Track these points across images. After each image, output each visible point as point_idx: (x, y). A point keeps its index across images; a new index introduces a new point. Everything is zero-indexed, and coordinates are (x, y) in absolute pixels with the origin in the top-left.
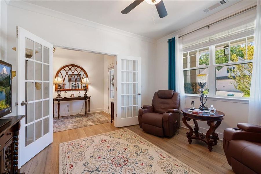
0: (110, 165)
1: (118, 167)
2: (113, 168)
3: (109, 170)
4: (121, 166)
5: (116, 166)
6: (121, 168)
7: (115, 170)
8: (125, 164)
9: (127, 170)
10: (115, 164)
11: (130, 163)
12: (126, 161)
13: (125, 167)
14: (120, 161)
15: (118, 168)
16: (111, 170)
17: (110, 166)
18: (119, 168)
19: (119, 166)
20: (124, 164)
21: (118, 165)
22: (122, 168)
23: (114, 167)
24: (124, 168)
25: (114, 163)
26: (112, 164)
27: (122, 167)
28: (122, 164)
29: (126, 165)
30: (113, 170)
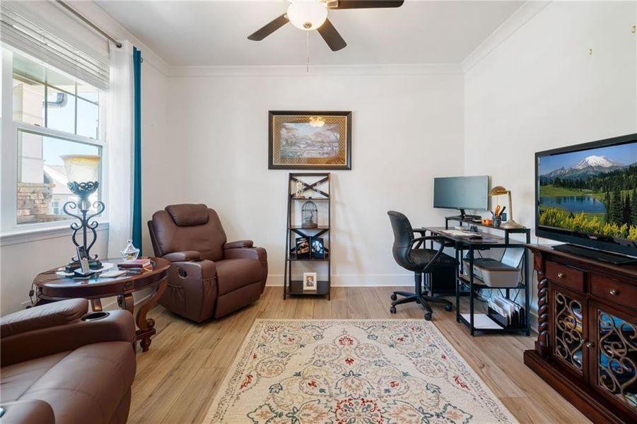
0: (390, 415)
1: (371, 401)
2: (385, 405)
3: (396, 404)
4: (363, 399)
5: (375, 405)
6: (366, 396)
7: (380, 397)
8: (350, 400)
9: (354, 386)
10: (376, 411)
11: (337, 398)
12: (342, 406)
13: (355, 394)
14: (359, 415)
15: (373, 399)
16: (390, 400)
17: (392, 411)
18: (369, 398)
19: (368, 401)
20: (353, 402)
21: (369, 406)
22: (362, 393)
23: (380, 405)
24: (359, 392)
25: (377, 415)
26: (384, 415)
27: (361, 397)
28: (358, 404)
29: (350, 397)
30: (385, 398)
